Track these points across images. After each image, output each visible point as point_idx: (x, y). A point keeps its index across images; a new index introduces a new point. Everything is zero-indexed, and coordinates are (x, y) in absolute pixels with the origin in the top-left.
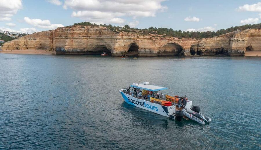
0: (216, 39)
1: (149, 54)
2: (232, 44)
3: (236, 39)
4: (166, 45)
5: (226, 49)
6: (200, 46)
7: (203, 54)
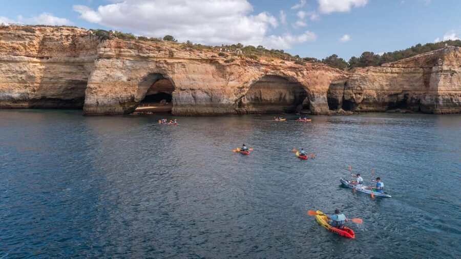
0: (389, 70)
1: (207, 106)
2: (438, 81)
3: (445, 68)
4: (260, 82)
5: (414, 96)
6: (349, 88)
7: (359, 109)
